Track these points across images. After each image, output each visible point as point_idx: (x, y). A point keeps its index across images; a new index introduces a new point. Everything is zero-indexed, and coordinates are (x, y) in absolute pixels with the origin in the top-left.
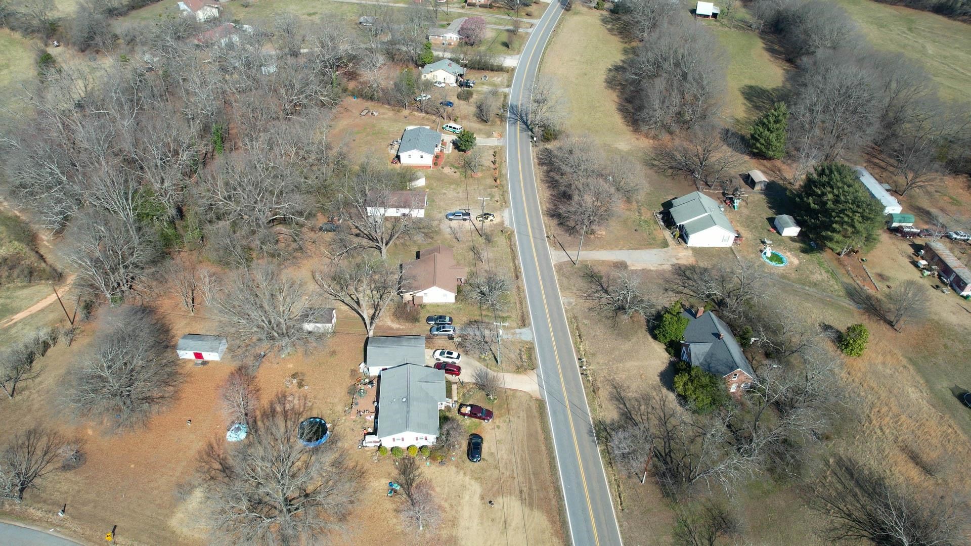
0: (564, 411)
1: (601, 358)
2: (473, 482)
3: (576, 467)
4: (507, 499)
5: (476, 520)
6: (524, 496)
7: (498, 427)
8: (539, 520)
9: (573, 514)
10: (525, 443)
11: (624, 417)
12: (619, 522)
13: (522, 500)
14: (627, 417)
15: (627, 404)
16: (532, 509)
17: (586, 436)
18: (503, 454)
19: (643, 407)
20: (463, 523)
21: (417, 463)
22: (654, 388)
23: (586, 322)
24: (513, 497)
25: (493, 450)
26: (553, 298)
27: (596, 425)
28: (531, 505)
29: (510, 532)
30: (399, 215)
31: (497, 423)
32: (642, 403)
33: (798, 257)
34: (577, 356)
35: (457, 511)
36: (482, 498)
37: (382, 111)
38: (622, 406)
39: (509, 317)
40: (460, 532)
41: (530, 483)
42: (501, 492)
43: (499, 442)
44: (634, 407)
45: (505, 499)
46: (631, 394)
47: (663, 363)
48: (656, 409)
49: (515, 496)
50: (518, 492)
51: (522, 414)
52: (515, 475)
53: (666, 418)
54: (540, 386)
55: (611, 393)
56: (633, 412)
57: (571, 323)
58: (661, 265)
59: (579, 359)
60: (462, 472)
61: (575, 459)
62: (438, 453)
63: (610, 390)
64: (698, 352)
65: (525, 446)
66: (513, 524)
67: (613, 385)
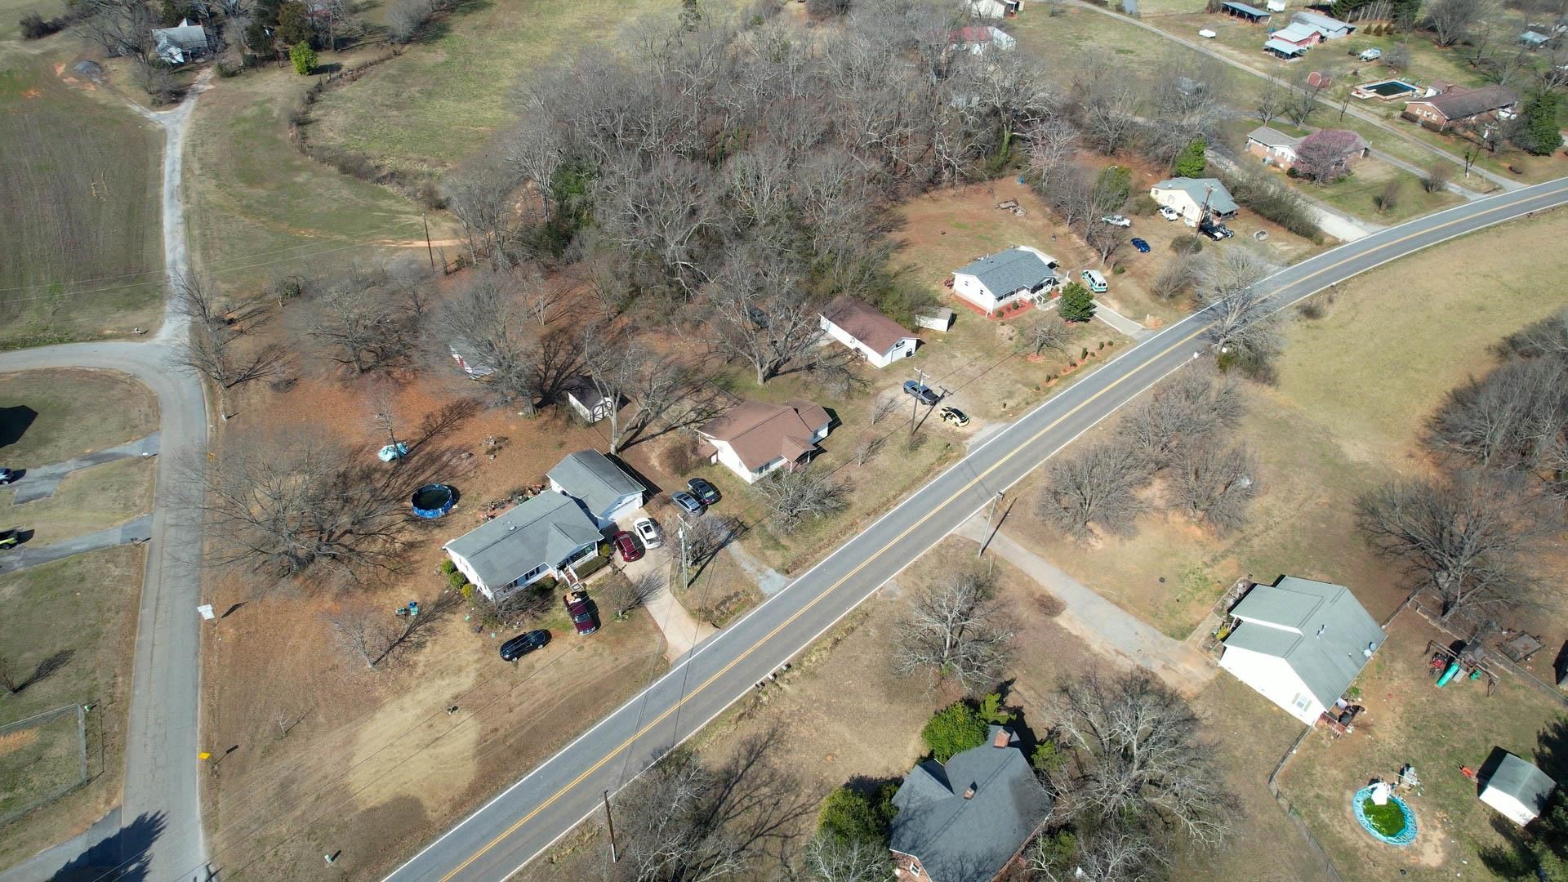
0: (671, 702)
1: (812, 690)
2: (473, 675)
3: (583, 768)
4: (471, 722)
5: (419, 711)
6: (491, 738)
7: (581, 648)
8: (467, 773)
9: (500, 806)
10: (577, 690)
11: (725, 776)
12: (526, 868)
13: (483, 739)
14: (725, 781)
15: (752, 768)
16: (474, 756)
17: (647, 750)
18: (540, 679)
19: (765, 790)
20: (407, 700)
21: (462, 607)
22: (821, 785)
23: (874, 632)
24: (480, 726)
25: (538, 666)
26: (881, 570)
27: (680, 751)
28: (480, 752)
29: (425, 754)
30: (852, 346)
31: (586, 645)
32: (774, 785)
33: (1452, 855)
34: (793, 659)
35: (418, 686)
36: (456, 698)
37: (1034, 212)
38: (743, 762)
39: (786, 548)
40: (391, 707)
41: (516, 732)
42: (477, 710)
43: (557, 663)
44: (754, 779)
45: (470, 720)
46: (777, 761)
47: (888, 769)
48: (779, 809)
49: (482, 729)
50: (490, 727)
51: (625, 660)
52: (517, 710)
53: (772, 831)
54: (692, 651)
55: (757, 737)
56: (744, 783)
57: (852, 616)
58: (1118, 652)
59: (789, 666)
60: (480, 655)
61: (595, 760)
62: (490, 616)
63: (762, 731)
64: (917, 788)
65: (572, 694)
66: (439, 750)
67: (775, 731)
